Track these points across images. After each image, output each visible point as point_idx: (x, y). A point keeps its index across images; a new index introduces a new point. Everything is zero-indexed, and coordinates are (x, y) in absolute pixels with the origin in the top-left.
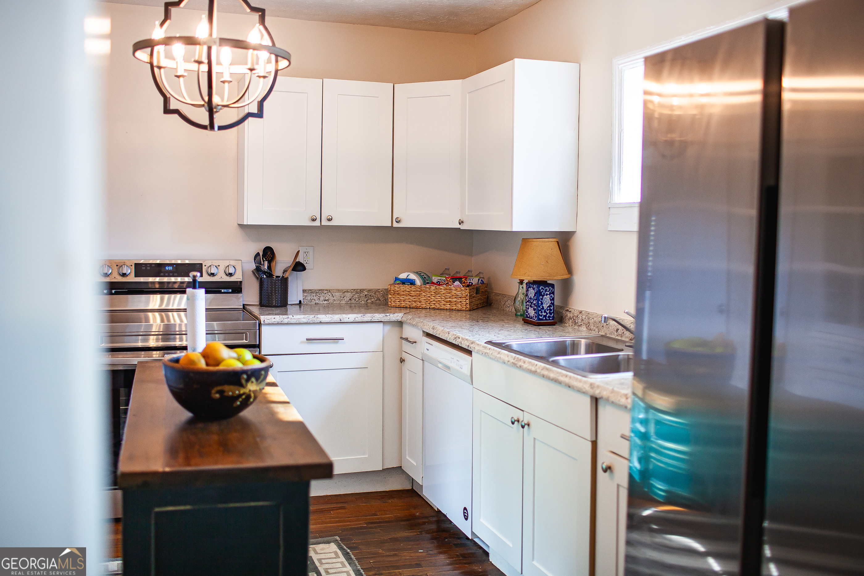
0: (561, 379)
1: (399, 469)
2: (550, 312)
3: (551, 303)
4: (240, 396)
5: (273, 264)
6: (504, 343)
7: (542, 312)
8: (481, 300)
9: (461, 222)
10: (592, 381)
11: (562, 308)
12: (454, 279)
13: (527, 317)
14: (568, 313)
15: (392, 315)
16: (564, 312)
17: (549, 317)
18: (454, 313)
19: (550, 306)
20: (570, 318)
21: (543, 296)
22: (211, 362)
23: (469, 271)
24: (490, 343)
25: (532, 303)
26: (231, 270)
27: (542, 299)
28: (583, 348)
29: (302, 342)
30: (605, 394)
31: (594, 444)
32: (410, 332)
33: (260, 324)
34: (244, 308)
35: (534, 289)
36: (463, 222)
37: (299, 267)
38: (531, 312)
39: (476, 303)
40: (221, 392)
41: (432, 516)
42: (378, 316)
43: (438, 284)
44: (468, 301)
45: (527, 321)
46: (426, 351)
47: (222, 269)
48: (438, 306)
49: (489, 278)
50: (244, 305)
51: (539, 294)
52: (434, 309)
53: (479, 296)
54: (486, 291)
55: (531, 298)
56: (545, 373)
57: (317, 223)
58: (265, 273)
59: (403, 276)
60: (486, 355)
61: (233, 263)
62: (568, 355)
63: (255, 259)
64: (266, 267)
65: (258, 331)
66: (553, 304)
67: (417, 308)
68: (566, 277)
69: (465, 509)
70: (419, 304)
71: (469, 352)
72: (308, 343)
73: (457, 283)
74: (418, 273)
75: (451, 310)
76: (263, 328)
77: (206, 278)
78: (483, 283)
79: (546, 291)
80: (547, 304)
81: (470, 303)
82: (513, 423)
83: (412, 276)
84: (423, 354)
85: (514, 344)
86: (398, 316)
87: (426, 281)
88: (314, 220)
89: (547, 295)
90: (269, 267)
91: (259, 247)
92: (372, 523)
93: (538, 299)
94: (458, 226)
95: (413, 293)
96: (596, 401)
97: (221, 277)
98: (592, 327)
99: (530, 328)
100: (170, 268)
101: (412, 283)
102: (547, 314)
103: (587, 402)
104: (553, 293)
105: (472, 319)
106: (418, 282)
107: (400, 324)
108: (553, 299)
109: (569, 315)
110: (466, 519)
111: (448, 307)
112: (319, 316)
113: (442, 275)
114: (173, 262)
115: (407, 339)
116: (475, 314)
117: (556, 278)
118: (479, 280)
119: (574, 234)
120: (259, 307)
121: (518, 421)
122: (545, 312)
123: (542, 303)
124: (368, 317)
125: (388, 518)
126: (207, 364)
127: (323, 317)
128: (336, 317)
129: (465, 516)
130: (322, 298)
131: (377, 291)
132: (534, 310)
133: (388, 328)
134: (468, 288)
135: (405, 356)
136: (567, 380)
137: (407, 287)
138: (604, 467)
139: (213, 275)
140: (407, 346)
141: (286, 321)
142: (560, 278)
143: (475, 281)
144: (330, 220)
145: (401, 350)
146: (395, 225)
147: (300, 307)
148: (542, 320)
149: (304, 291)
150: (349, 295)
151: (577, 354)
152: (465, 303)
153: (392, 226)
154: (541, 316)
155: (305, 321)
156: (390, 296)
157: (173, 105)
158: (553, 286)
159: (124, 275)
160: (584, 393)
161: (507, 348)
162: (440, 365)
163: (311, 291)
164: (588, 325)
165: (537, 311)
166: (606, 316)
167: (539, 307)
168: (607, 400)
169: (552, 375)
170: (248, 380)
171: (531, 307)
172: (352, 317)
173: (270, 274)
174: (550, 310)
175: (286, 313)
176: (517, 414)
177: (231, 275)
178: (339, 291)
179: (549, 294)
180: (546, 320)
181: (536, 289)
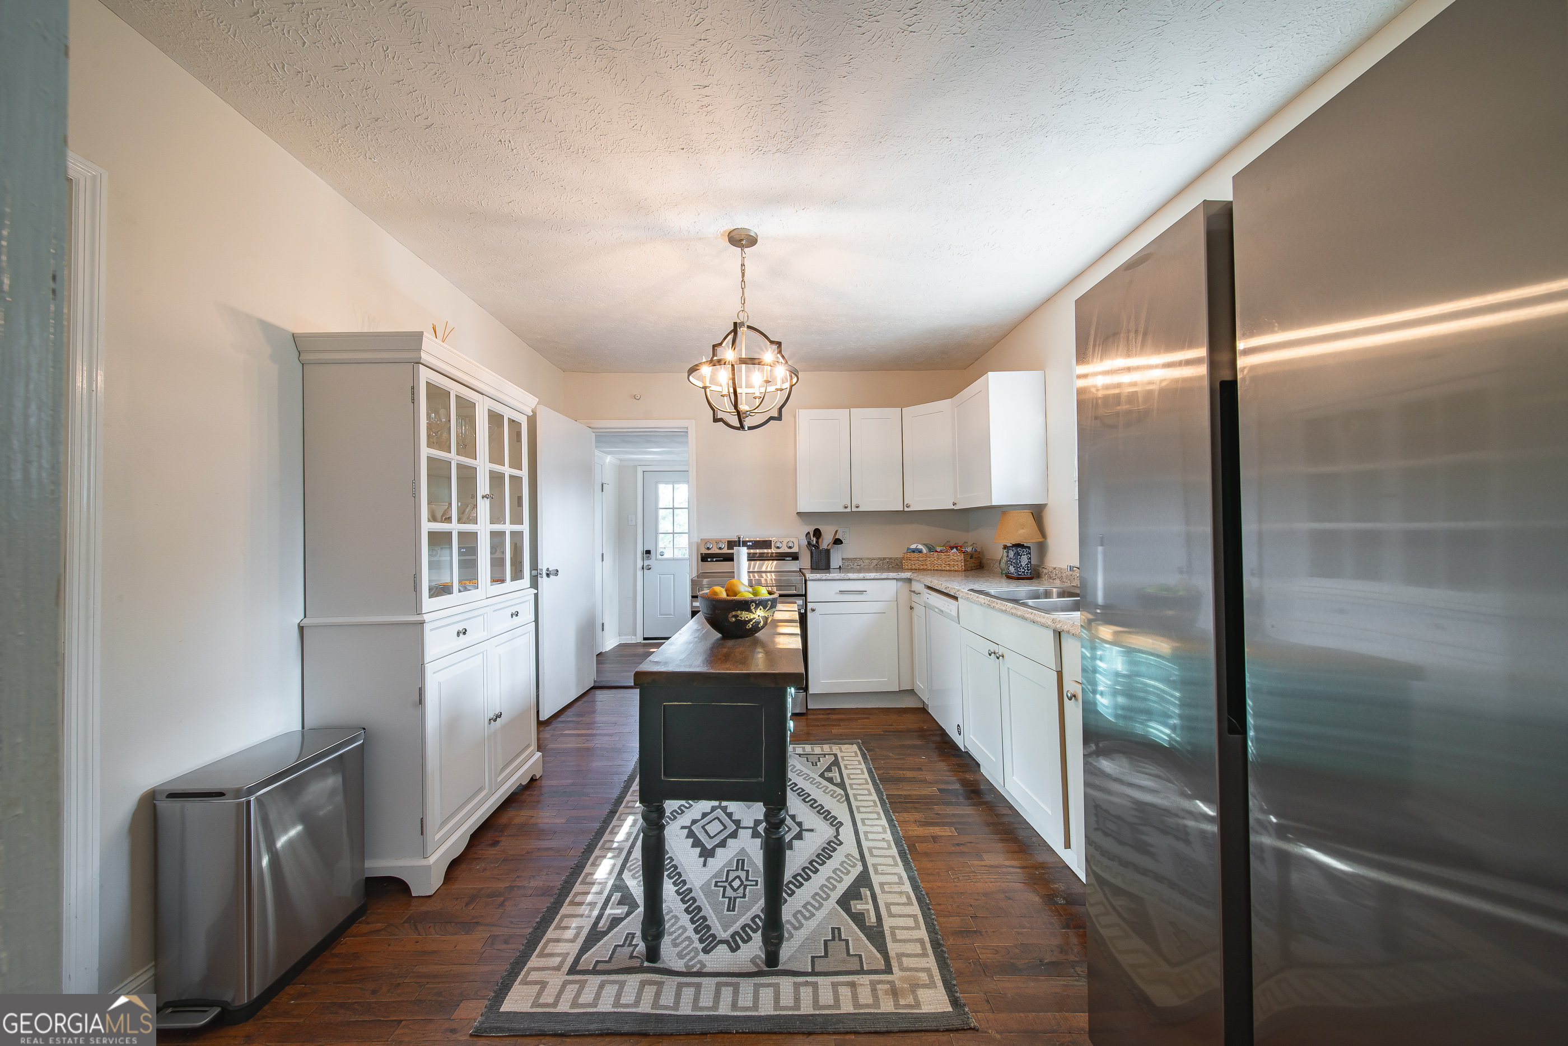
0: (1027, 616)
1: (912, 692)
2: (1027, 569)
3: (1029, 562)
4: (751, 620)
5: (820, 540)
6: (984, 591)
7: (1020, 569)
8: (975, 563)
9: (954, 504)
10: (1054, 617)
11: (1038, 566)
12: (952, 548)
13: (1009, 573)
14: (1044, 570)
15: (903, 574)
16: (1040, 569)
17: (1027, 572)
18: (952, 573)
19: (1027, 564)
20: (1046, 574)
21: (1021, 556)
22: (730, 593)
23: (965, 542)
24: (972, 590)
25: (1012, 562)
26: (791, 545)
27: (1020, 558)
28: (1055, 595)
29: (836, 593)
30: (1065, 628)
31: (1060, 675)
32: (917, 586)
33: (806, 581)
34: (800, 570)
35: (1013, 551)
36: (956, 504)
37: (838, 542)
38: (1012, 569)
39: (971, 565)
40: (736, 616)
41: (938, 730)
42: (892, 575)
43: (941, 552)
44: (963, 564)
45: (1009, 577)
46: (927, 600)
47: (785, 544)
48: (940, 568)
49: (982, 548)
50: (800, 569)
51: (1017, 554)
52: (937, 570)
53: (972, 560)
54: (979, 557)
55: (1011, 558)
56: (1014, 611)
57: (849, 510)
58: (814, 546)
59: (913, 546)
60: (967, 599)
61: (792, 540)
62: (1042, 599)
63: (806, 536)
64: (815, 542)
65: (804, 585)
66: (1030, 562)
67: (924, 570)
68: (1040, 540)
69: (958, 726)
70: (925, 567)
71: (956, 598)
72: (841, 594)
73: (955, 550)
74: (926, 545)
75: (950, 571)
76: (808, 583)
77: (773, 550)
78: (976, 551)
79: (1023, 552)
80: (1025, 562)
81: (964, 565)
82: (990, 655)
83: (920, 547)
84: (925, 602)
85: (992, 592)
86: (907, 575)
87: (931, 549)
88: (846, 507)
89: (1024, 555)
90: (817, 542)
91: (811, 529)
92: (888, 732)
93: (1016, 559)
94: (952, 507)
95: (921, 559)
96: (1058, 634)
97: (784, 549)
98: (1065, 580)
99: (1011, 581)
100: (751, 544)
101: (920, 551)
102: (1025, 570)
103: (1050, 635)
104: (1030, 554)
105: (967, 577)
106: (925, 551)
107: (909, 581)
108: (1030, 558)
109: (1045, 571)
110: (960, 734)
111: (948, 568)
112: (848, 574)
113: (944, 546)
114: (752, 539)
115: (914, 592)
116: (968, 573)
117: (1031, 541)
118: (972, 548)
119: (1045, 507)
120: (810, 570)
121: (995, 653)
122: (1023, 569)
123: (1020, 562)
124: (885, 575)
125: (902, 728)
126: (727, 596)
127: (851, 575)
128: (861, 575)
129: (958, 731)
130: (855, 564)
131: (897, 558)
132: (1014, 567)
133: (900, 583)
134: (962, 554)
135: (914, 605)
136: (1032, 617)
137: (916, 555)
138: (1069, 695)
139: (778, 548)
140: (915, 597)
141: (824, 578)
142: (1034, 541)
143: (969, 549)
144: (857, 507)
145: (911, 600)
146: (906, 509)
147: (840, 570)
148: (1021, 575)
149: (843, 559)
150: (875, 562)
151: (1050, 598)
152: (961, 565)
153: (904, 511)
154: (1020, 572)
155: (838, 578)
156: (904, 561)
157: (720, 415)
158: (1029, 548)
159: (720, 548)
160: (1047, 627)
161: (987, 594)
162: (937, 610)
163: (848, 559)
164: (1061, 579)
165: (1016, 568)
166: (1072, 565)
167: (1018, 564)
168: (1068, 632)
169: (1019, 613)
170: (756, 608)
171: (1011, 565)
172: (872, 575)
173: (817, 547)
174: (1028, 567)
175: (830, 573)
176: (993, 648)
177: (790, 548)
178: (868, 559)
179: (1027, 554)
180: (1024, 575)
181: (1015, 551)
